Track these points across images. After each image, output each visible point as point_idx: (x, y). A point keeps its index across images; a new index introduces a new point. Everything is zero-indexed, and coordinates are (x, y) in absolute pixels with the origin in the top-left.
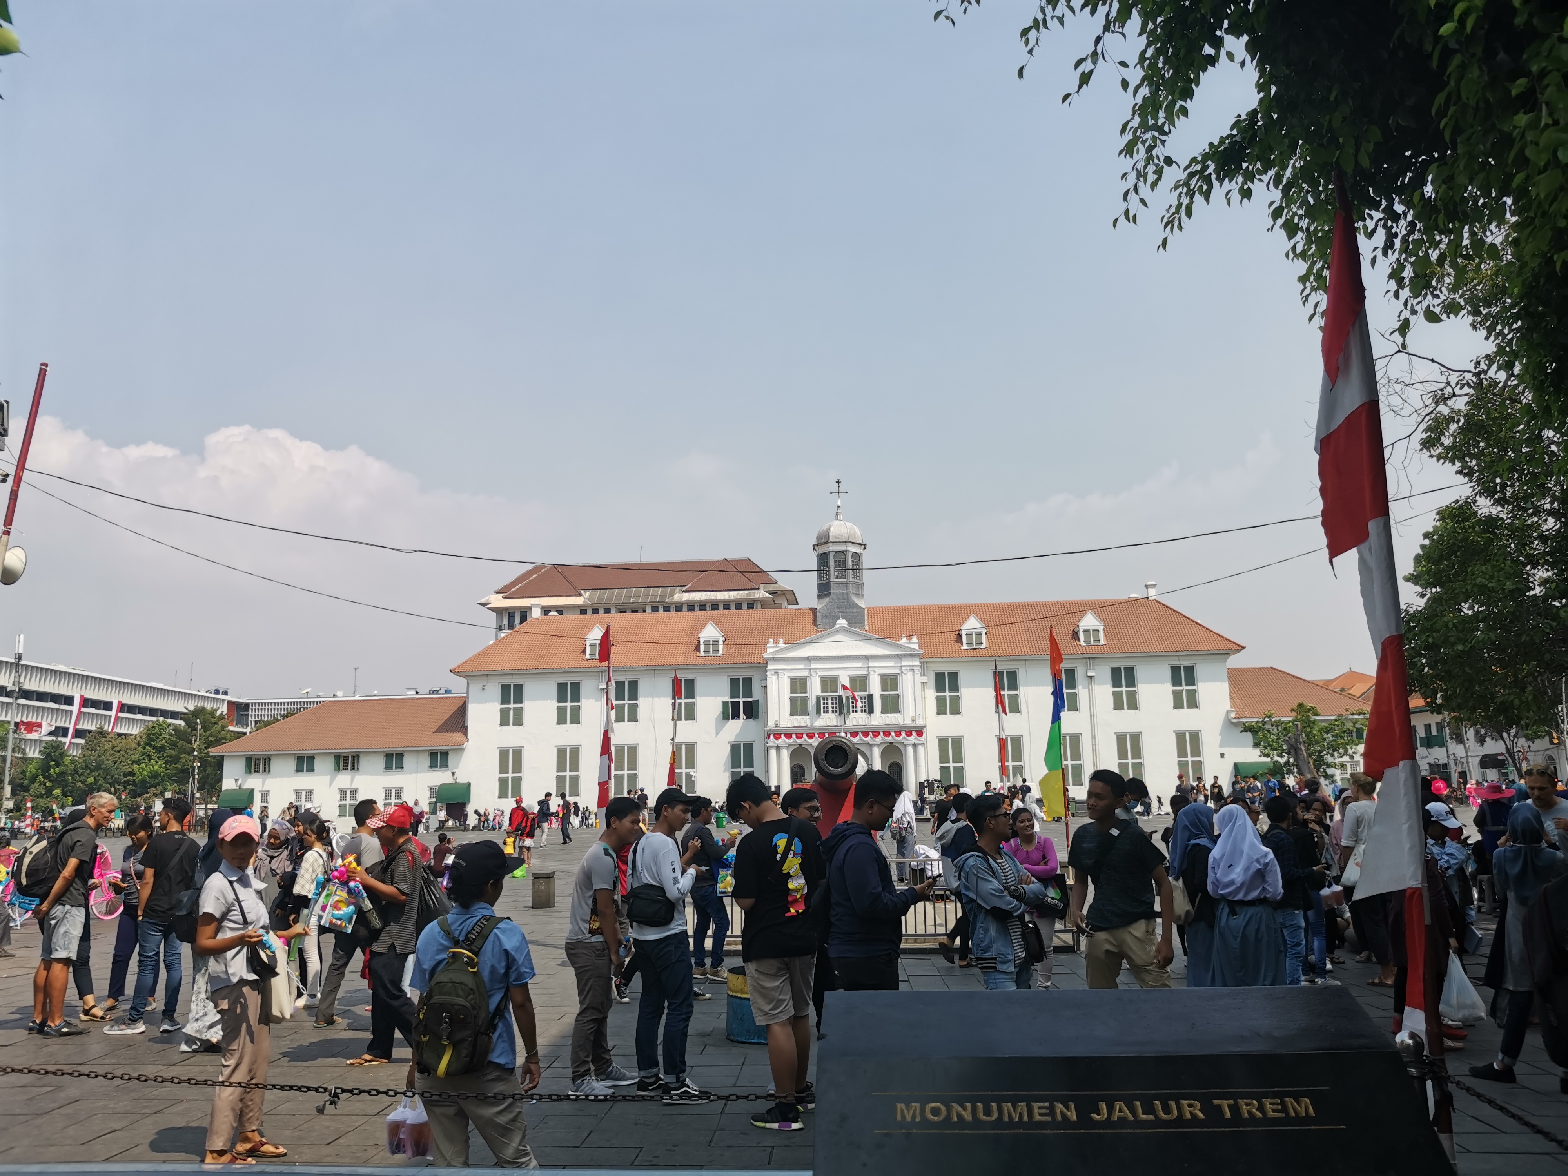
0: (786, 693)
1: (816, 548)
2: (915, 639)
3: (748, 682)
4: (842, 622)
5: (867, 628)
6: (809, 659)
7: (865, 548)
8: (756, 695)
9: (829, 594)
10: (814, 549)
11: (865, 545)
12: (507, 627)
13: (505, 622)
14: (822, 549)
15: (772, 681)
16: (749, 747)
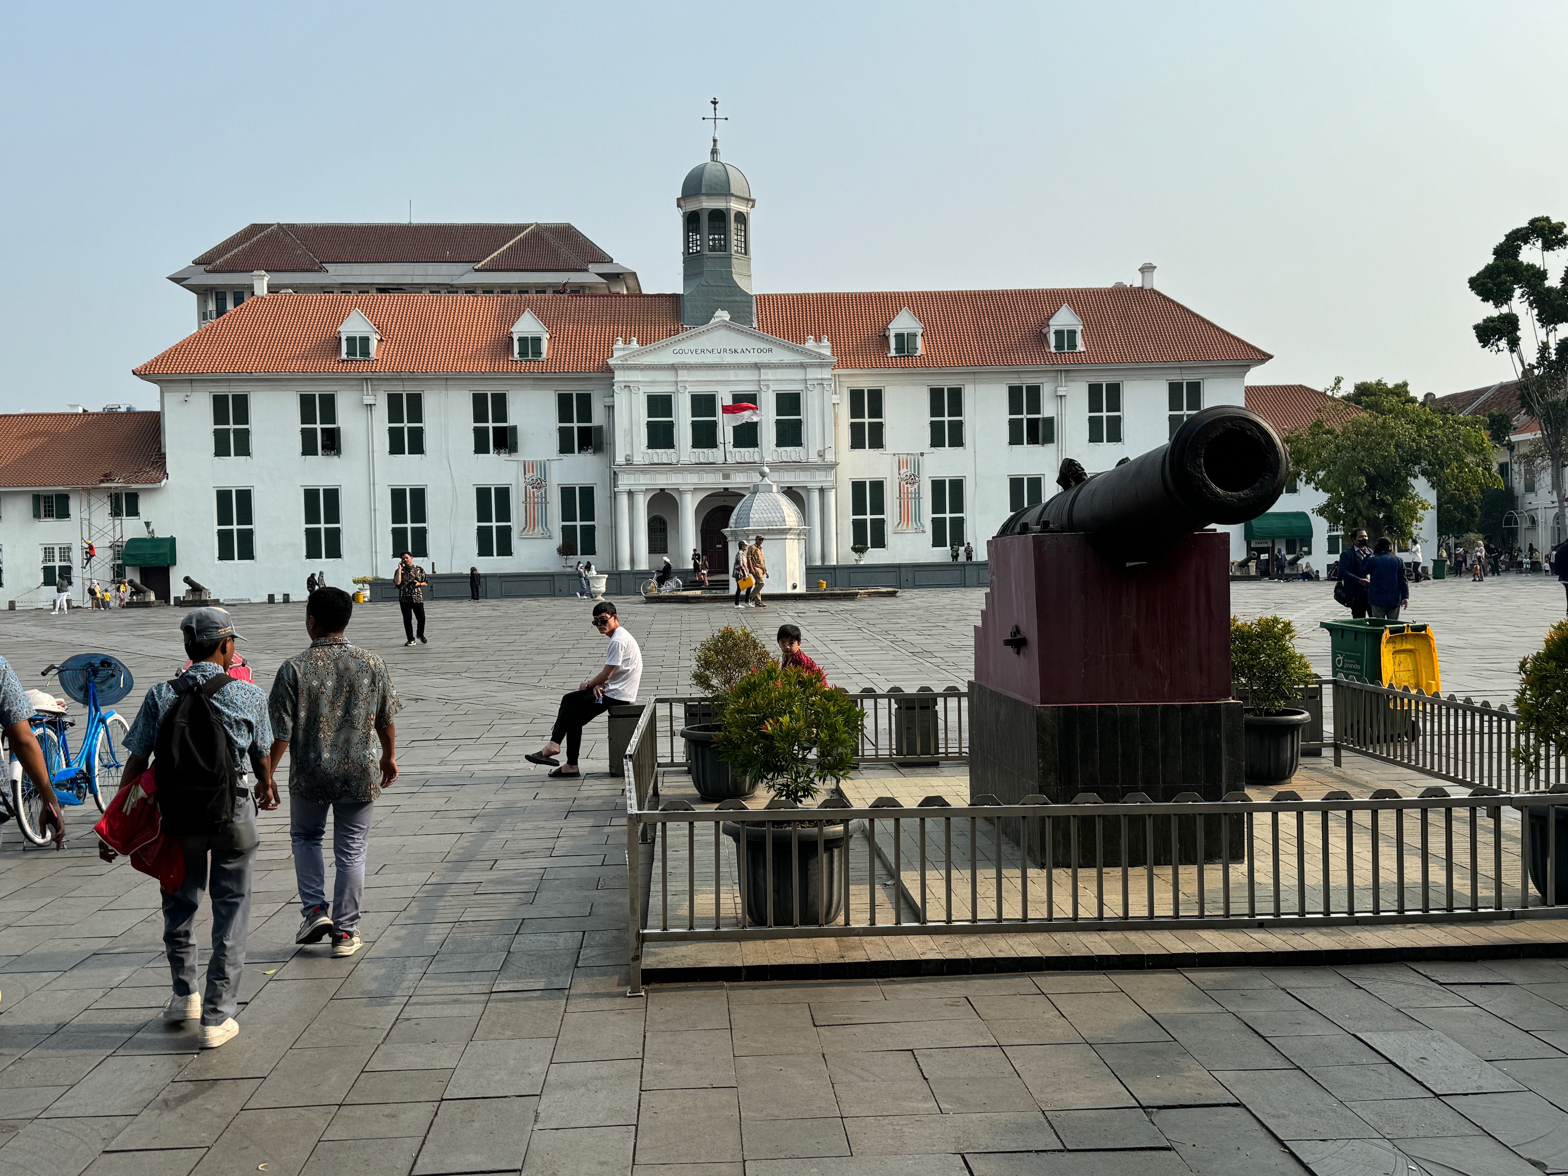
0: (642, 417)
1: (682, 203)
2: (826, 342)
3: (585, 401)
4: (722, 315)
5: (755, 325)
6: (674, 368)
7: (753, 207)
8: (598, 418)
9: (701, 274)
10: (679, 206)
11: (754, 201)
12: (214, 314)
13: (212, 306)
14: (692, 206)
15: (621, 400)
16: (588, 493)
